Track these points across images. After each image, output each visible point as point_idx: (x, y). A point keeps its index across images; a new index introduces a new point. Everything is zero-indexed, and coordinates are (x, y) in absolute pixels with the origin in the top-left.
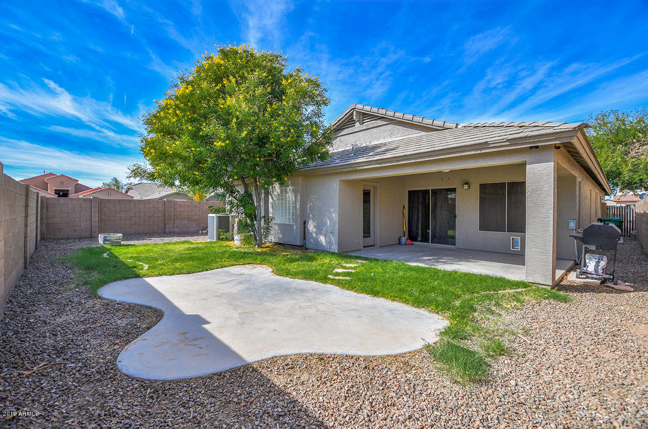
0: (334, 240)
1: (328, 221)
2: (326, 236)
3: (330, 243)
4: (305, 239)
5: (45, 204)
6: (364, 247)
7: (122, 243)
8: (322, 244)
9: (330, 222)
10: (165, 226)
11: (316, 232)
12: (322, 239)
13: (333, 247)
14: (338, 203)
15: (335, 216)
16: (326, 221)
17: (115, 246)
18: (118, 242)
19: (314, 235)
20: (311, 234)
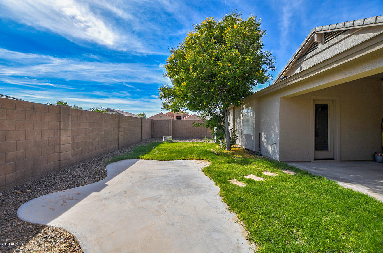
0: (277, 150)
1: (273, 134)
2: (272, 146)
3: (274, 152)
4: (260, 147)
5: (153, 123)
6: (315, 159)
7: (173, 141)
8: (270, 152)
9: (275, 135)
10: (202, 134)
11: (266, 142)
12: (269, 148)
13: (276, 156)
14: (279, 117)
15: (277, 129)
16: (272, 134)
17: (169, 142)
18: (170, 140)
19: (265, 144)
20: (263, 142)
